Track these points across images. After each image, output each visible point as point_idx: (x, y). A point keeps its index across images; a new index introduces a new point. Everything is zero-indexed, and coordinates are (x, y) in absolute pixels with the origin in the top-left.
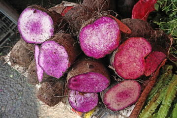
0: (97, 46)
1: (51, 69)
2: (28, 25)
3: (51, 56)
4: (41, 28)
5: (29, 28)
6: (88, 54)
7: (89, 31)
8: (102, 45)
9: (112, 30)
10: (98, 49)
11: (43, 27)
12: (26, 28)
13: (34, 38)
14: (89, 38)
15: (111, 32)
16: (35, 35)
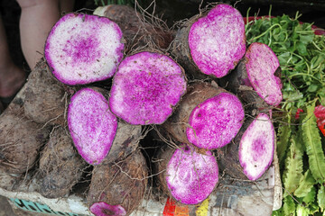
0: (216, 54)
1: (143, 109)
2: (69, 48)
3: (141, 83)
4: (97, 49)
5: (69, 54)
6: (204, 70)
7: (202, 29)
8: (224, 53)
9: (235, 25)
10: (218, 59)
11: (101, 46)
12: (64, 53)
13: (81, 72)
14: (202, 41)
15: (234, 28)
16: (83, 64)
